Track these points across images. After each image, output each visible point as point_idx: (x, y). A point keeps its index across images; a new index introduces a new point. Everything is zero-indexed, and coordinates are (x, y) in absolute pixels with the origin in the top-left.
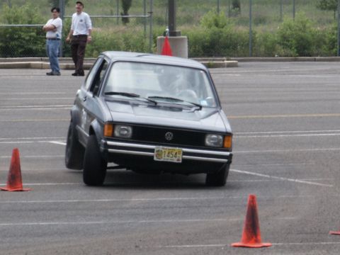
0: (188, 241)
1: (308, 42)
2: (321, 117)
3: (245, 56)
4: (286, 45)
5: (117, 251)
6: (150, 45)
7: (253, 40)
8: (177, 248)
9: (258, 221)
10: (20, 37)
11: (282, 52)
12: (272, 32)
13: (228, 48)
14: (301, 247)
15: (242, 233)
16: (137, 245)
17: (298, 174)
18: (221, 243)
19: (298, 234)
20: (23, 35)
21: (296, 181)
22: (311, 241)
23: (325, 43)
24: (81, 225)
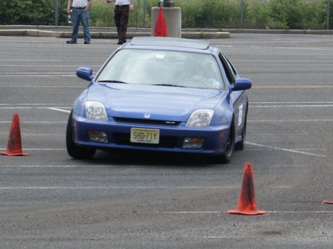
0: (186, 208)
1: (299, 15)
2: (313, 89)
3: (237, 28)
4: (277, 18)
5: (115, 215)
6: (145, 16)
7: (244, 13)
8: (174, 214)
9: (253, 189)
10: (16, 6)
11: (273, 24)
12: (263, 5)
13: (221, 19)
14: (295, 215)
15: (238, 200)
16: (135, 210)
17: (291, 144)
18: (217, 210)
19: (292, 202)
20: (20, 3)
21: (290, 150)
22: (304, 210)
23: (315, 16)
24: (80, 190)
